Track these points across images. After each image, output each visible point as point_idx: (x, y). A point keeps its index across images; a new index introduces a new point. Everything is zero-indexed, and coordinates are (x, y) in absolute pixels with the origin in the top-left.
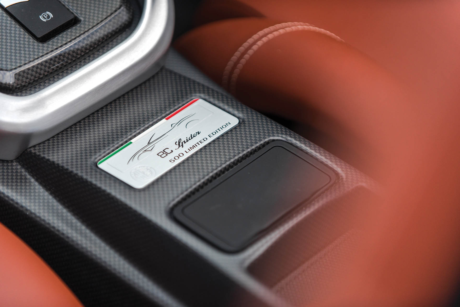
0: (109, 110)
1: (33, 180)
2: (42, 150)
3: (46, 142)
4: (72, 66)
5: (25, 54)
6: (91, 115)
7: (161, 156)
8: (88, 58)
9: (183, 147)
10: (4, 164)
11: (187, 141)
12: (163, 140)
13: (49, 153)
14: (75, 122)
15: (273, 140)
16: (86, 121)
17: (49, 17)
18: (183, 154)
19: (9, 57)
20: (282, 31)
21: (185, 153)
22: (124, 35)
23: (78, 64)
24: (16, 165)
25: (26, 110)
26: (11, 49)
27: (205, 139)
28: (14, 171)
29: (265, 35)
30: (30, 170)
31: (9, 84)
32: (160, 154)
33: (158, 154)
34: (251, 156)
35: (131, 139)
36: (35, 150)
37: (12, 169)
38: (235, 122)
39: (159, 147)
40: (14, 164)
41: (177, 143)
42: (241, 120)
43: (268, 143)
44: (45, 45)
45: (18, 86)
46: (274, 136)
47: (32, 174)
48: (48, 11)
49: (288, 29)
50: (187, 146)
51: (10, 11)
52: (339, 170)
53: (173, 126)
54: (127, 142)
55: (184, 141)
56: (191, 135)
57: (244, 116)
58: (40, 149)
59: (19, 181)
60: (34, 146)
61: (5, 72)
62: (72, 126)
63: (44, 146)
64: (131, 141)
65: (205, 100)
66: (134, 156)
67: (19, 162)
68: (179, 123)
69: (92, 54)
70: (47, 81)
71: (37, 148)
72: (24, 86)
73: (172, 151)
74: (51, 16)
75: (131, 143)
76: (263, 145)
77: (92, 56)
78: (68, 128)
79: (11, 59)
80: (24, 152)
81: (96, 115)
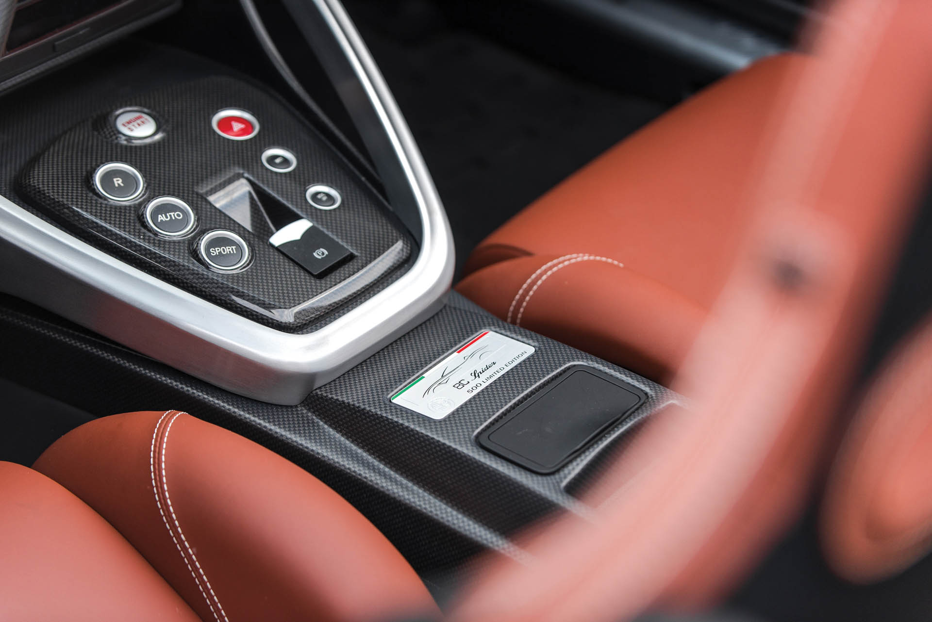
0: (395, 347)
1: (321, 423)
2: (329, 391)
3: (332, 383)
4: (353, 304)
5: (303, 291)
6: (376, 353)
7: (457, 388)
8: (368, 295)
9: (479, 377)
10: (289, 410)
11: (483, 372)
12: (457, 372)
13: (336, 393)
14: (361, 362)
15: (575, 366)
16: (372, 360)
17: (323, 254)
18: (481, 385)
19: (286, 295)
20: (566, 263)
21: (482, 383)
22: (403, 270)
23: (359, 301)
24: (301, 410)
25: (309, 348)
26: (287, 287)
27: (502, 369)
28: (300, 416)
29: (550, 268)
30: (318, 413)
31: (290, 323)
32: (456, 386)
33: (454, 386)
34: (553, 381)
35: (423, 374)
36: (321, 391)
37: (297, 414)
38: (531, 350)
39: (454, 379)
40: (299, 409)
41: (473, 374)
42: (537, 349)
43: (569, 368)
44: (323, 281)
45: (299, 325)
46: (574, 361)
47: (319, 417)
48: (322, 248)
49: (573, 261)
50: (483, 377)
51: (282, 250)
52: (647, 389)
53: (466, 358)
54: (420, 377)
55: (480, 372)
56: (487, 366)
57: (540, 344)
58: (326, 390)
59: (306, 425)
60: (320, 388)
61: (284, 309)
62: (363, 362)
63: (330, 387)
64: (423, 375)
65: (496, 332)
66: (429, 389)
67: (304, 406)
68: (472, 355)
69: (372, 291)
70: (328, 319)
71: (323, 389)
72: (305, 324)
73: (469, 382)
74: (326, 253)
75: (424, 377)
76: (564, 371)
77: (372, 292)
78: (353, 368)
79: (288, 296)
80: (309, 395)
81: (381, 354)
